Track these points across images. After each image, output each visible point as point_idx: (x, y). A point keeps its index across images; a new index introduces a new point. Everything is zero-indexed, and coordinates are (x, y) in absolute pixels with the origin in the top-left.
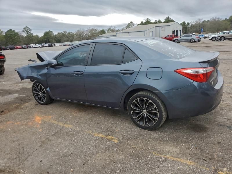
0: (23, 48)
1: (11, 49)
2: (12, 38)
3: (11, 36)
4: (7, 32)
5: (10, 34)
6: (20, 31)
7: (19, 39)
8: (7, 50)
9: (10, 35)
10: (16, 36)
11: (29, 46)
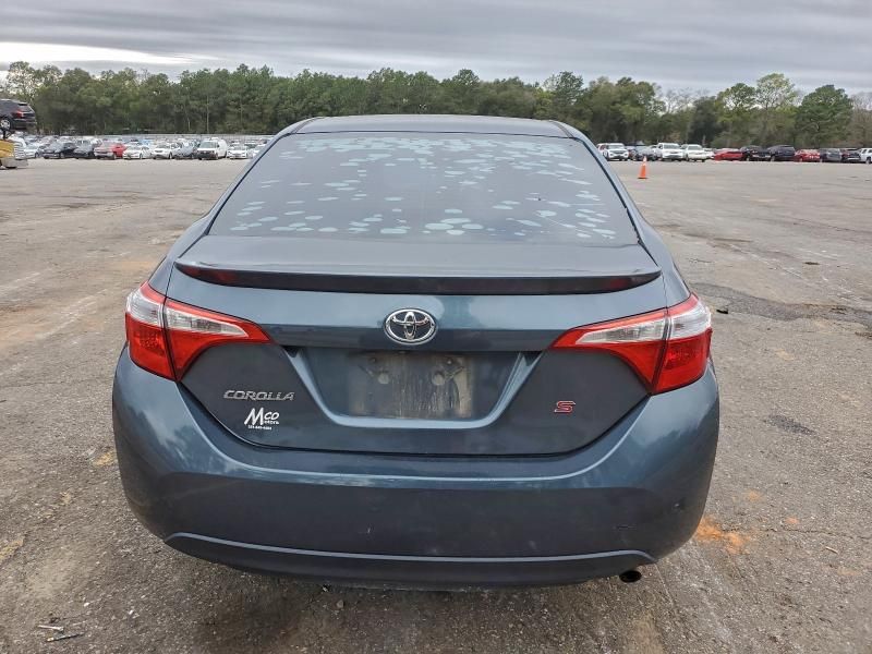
0: (825, 159)
1: (779, 158)
2: (821, 118)
3: (818, 111)
4: (811, 95)
5: (819, 104)
6: (862, 94)
7: (847, 123)
8: (763, 160)
9: (816, 107)
10: (839, 110)
11: (851, 156)
